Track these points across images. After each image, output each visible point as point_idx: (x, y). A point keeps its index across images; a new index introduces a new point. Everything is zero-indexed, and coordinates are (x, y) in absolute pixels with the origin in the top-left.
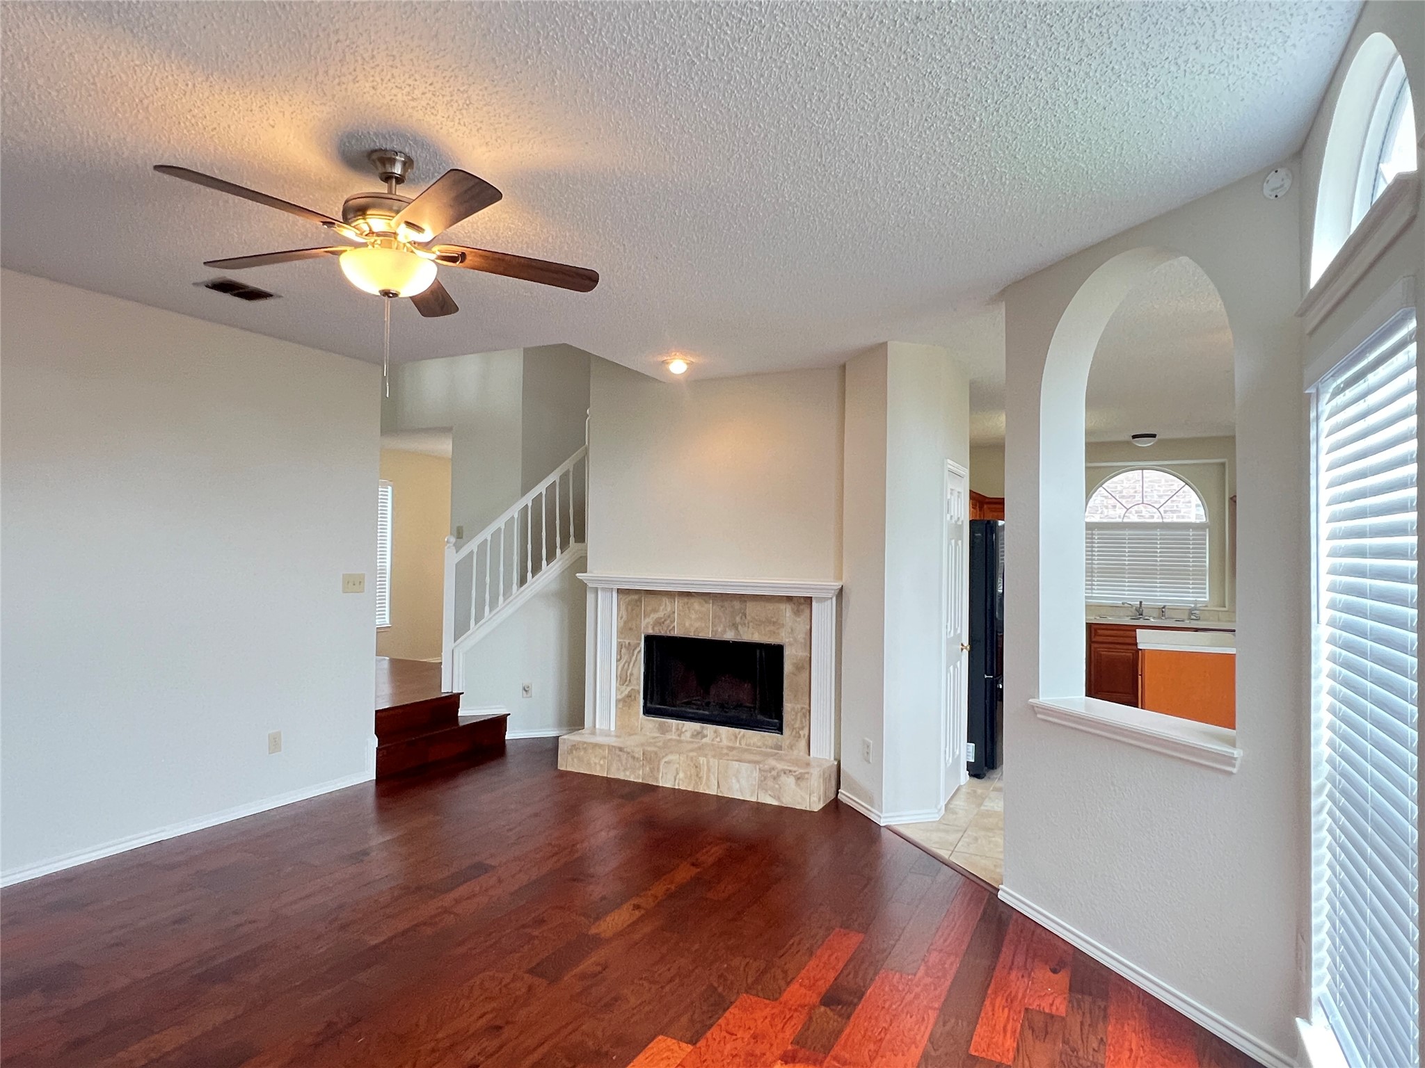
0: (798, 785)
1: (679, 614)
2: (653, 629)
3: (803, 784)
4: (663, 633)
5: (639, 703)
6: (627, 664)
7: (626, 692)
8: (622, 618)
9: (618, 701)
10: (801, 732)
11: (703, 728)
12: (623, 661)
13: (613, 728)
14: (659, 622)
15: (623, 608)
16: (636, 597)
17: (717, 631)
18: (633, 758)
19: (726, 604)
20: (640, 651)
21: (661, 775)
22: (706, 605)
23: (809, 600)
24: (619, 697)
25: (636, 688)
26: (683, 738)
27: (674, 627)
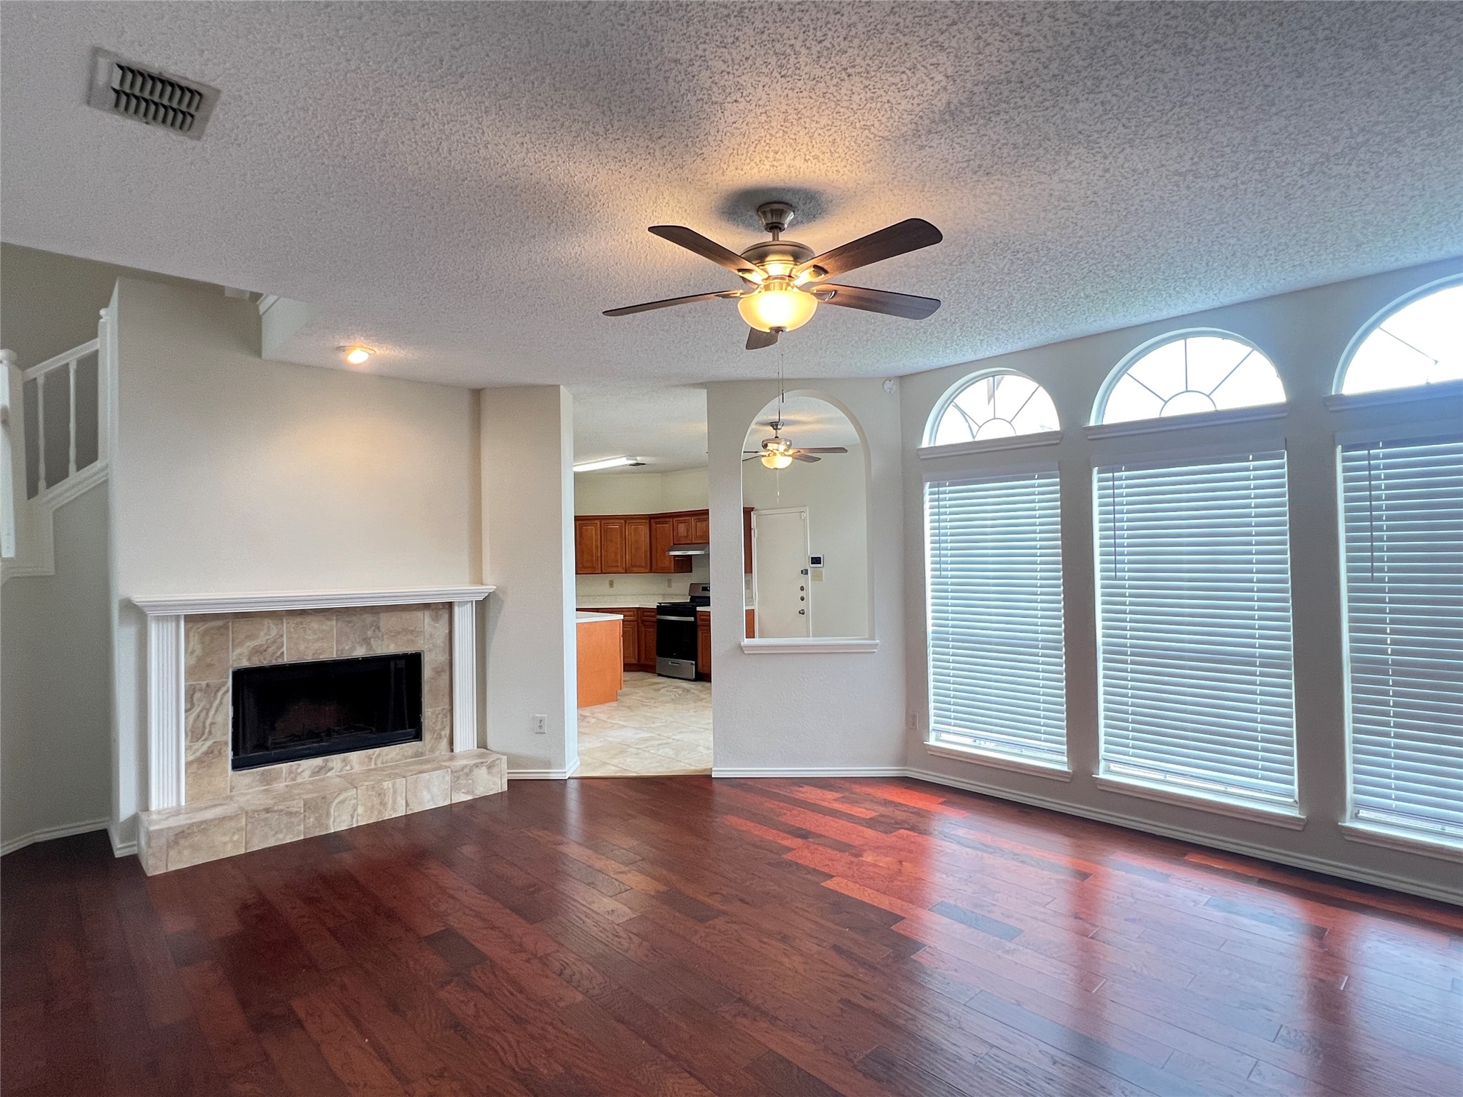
0: (489, 773)
1: (289, 638)
2: (249, 659)
3: (495, 770)
4: (265, 663)
5: (227, 756)
6: (205, 712)
7: (205, 748)
8: (193, 652)
9: (188, 764)
10: (443, 733)
11: (327, 760)
12: (197, 710)
13: (183, 803)
14: (256, 651)
15: (195, 640)
16: (219, 623)
17: (343, 649)
18: (290, 814)
19: (354, 618)
20: (227, 691)
21: (332, 819)
22: (329, 623)
23: (450, 605)
24: (191, 758)
25: (224, 738)
26: (299, 780)
27: (283, 653)
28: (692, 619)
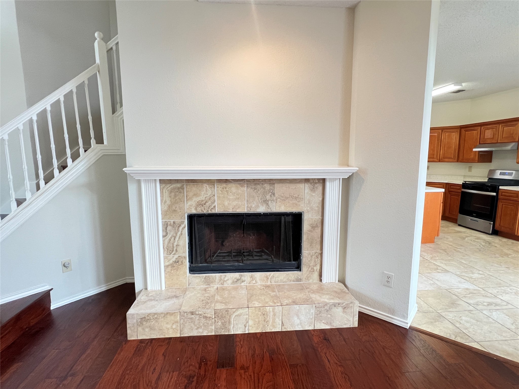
0: (344, 312)
1: (219, 197)
2: (196, 209)
3: (348, 310)
4: (205, 212)
5: (186, 265)
6: (173, 238)
7: (174, 259)
8: (165, 202)
9: (166, 267)
10: (315, 268)
11: (241, 275)
12: (169, 236)
13: (164, 288)
14: (200, 204)
15: (166, 194)
16: (179, 185)
17: (251, 207)
18: (206, 317)
19: (259, 187)
20: (185, 227)
21: (232, 326)
22: (242, 189)
23: (324, 180)
24: (167, 264)
25: (184, 255)
26: (225, 285)
27: (215, 207)
28: (494, 194)
